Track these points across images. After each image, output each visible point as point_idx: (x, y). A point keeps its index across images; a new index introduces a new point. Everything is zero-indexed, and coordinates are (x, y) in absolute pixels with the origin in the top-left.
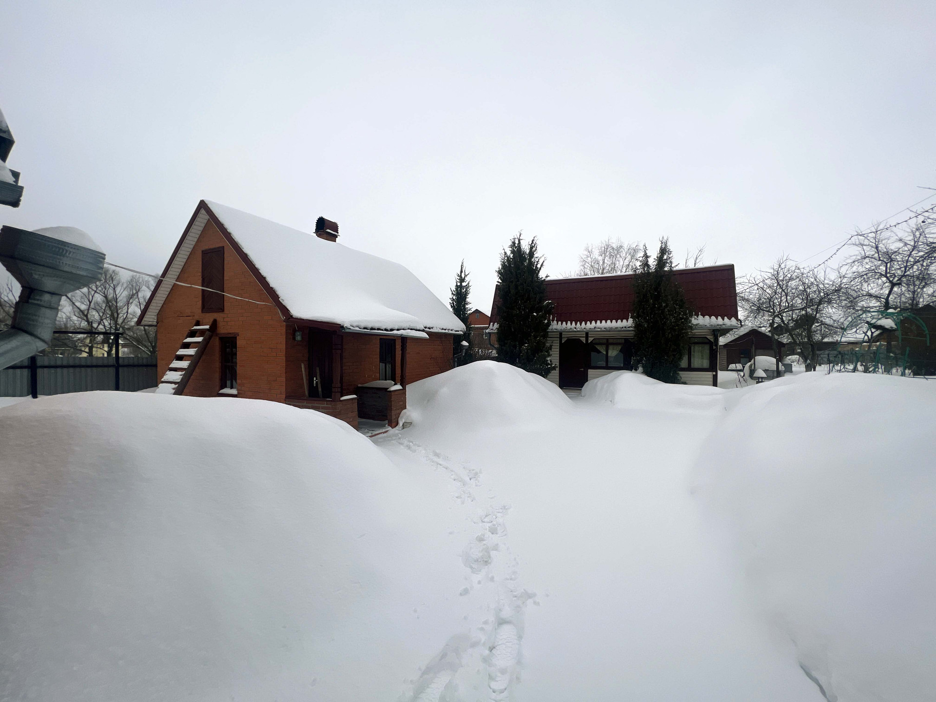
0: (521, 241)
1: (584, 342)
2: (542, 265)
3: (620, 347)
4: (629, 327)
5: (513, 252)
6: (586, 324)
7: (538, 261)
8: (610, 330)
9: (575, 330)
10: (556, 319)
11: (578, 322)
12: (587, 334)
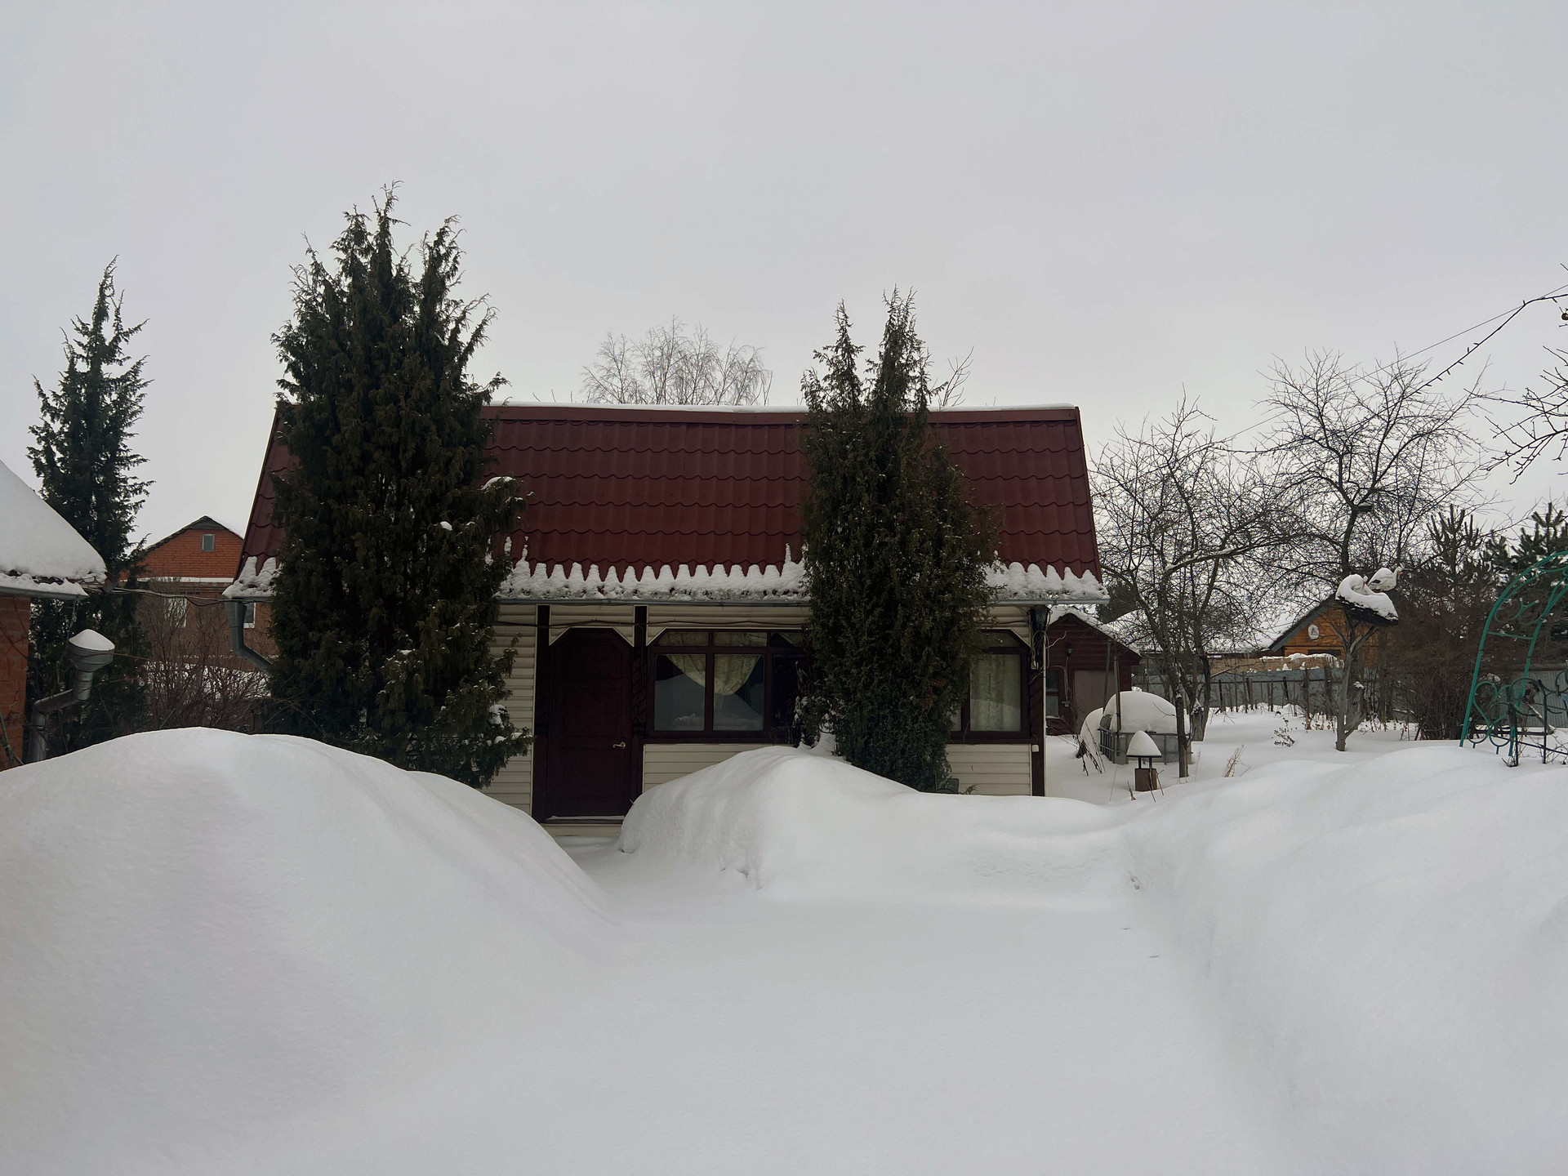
0: (392, 228)
1: (631, 641)
2: (477, 335)
3: (753, 662)
4: (786, 593)
5: (352, 268)
6: (639, 576)
7: (463, 317)
8: (724, 600)
9: (600, 596)
10: (525, 552)
11: (612, 570)
12: (641, 612)
